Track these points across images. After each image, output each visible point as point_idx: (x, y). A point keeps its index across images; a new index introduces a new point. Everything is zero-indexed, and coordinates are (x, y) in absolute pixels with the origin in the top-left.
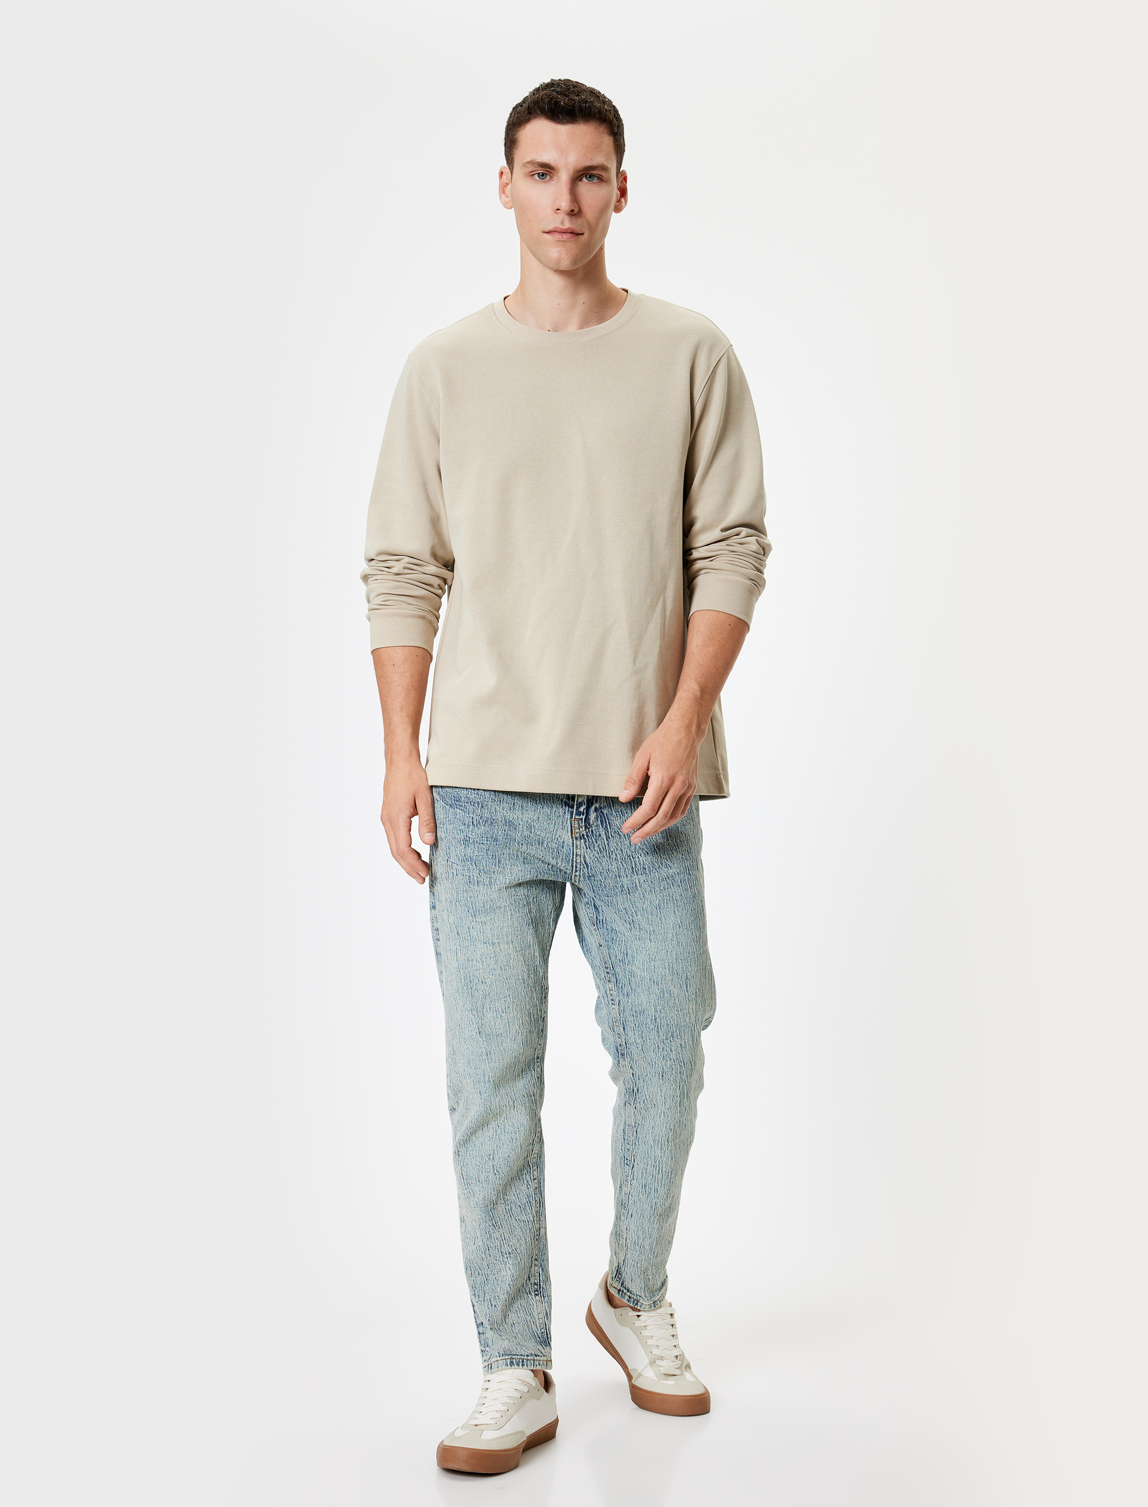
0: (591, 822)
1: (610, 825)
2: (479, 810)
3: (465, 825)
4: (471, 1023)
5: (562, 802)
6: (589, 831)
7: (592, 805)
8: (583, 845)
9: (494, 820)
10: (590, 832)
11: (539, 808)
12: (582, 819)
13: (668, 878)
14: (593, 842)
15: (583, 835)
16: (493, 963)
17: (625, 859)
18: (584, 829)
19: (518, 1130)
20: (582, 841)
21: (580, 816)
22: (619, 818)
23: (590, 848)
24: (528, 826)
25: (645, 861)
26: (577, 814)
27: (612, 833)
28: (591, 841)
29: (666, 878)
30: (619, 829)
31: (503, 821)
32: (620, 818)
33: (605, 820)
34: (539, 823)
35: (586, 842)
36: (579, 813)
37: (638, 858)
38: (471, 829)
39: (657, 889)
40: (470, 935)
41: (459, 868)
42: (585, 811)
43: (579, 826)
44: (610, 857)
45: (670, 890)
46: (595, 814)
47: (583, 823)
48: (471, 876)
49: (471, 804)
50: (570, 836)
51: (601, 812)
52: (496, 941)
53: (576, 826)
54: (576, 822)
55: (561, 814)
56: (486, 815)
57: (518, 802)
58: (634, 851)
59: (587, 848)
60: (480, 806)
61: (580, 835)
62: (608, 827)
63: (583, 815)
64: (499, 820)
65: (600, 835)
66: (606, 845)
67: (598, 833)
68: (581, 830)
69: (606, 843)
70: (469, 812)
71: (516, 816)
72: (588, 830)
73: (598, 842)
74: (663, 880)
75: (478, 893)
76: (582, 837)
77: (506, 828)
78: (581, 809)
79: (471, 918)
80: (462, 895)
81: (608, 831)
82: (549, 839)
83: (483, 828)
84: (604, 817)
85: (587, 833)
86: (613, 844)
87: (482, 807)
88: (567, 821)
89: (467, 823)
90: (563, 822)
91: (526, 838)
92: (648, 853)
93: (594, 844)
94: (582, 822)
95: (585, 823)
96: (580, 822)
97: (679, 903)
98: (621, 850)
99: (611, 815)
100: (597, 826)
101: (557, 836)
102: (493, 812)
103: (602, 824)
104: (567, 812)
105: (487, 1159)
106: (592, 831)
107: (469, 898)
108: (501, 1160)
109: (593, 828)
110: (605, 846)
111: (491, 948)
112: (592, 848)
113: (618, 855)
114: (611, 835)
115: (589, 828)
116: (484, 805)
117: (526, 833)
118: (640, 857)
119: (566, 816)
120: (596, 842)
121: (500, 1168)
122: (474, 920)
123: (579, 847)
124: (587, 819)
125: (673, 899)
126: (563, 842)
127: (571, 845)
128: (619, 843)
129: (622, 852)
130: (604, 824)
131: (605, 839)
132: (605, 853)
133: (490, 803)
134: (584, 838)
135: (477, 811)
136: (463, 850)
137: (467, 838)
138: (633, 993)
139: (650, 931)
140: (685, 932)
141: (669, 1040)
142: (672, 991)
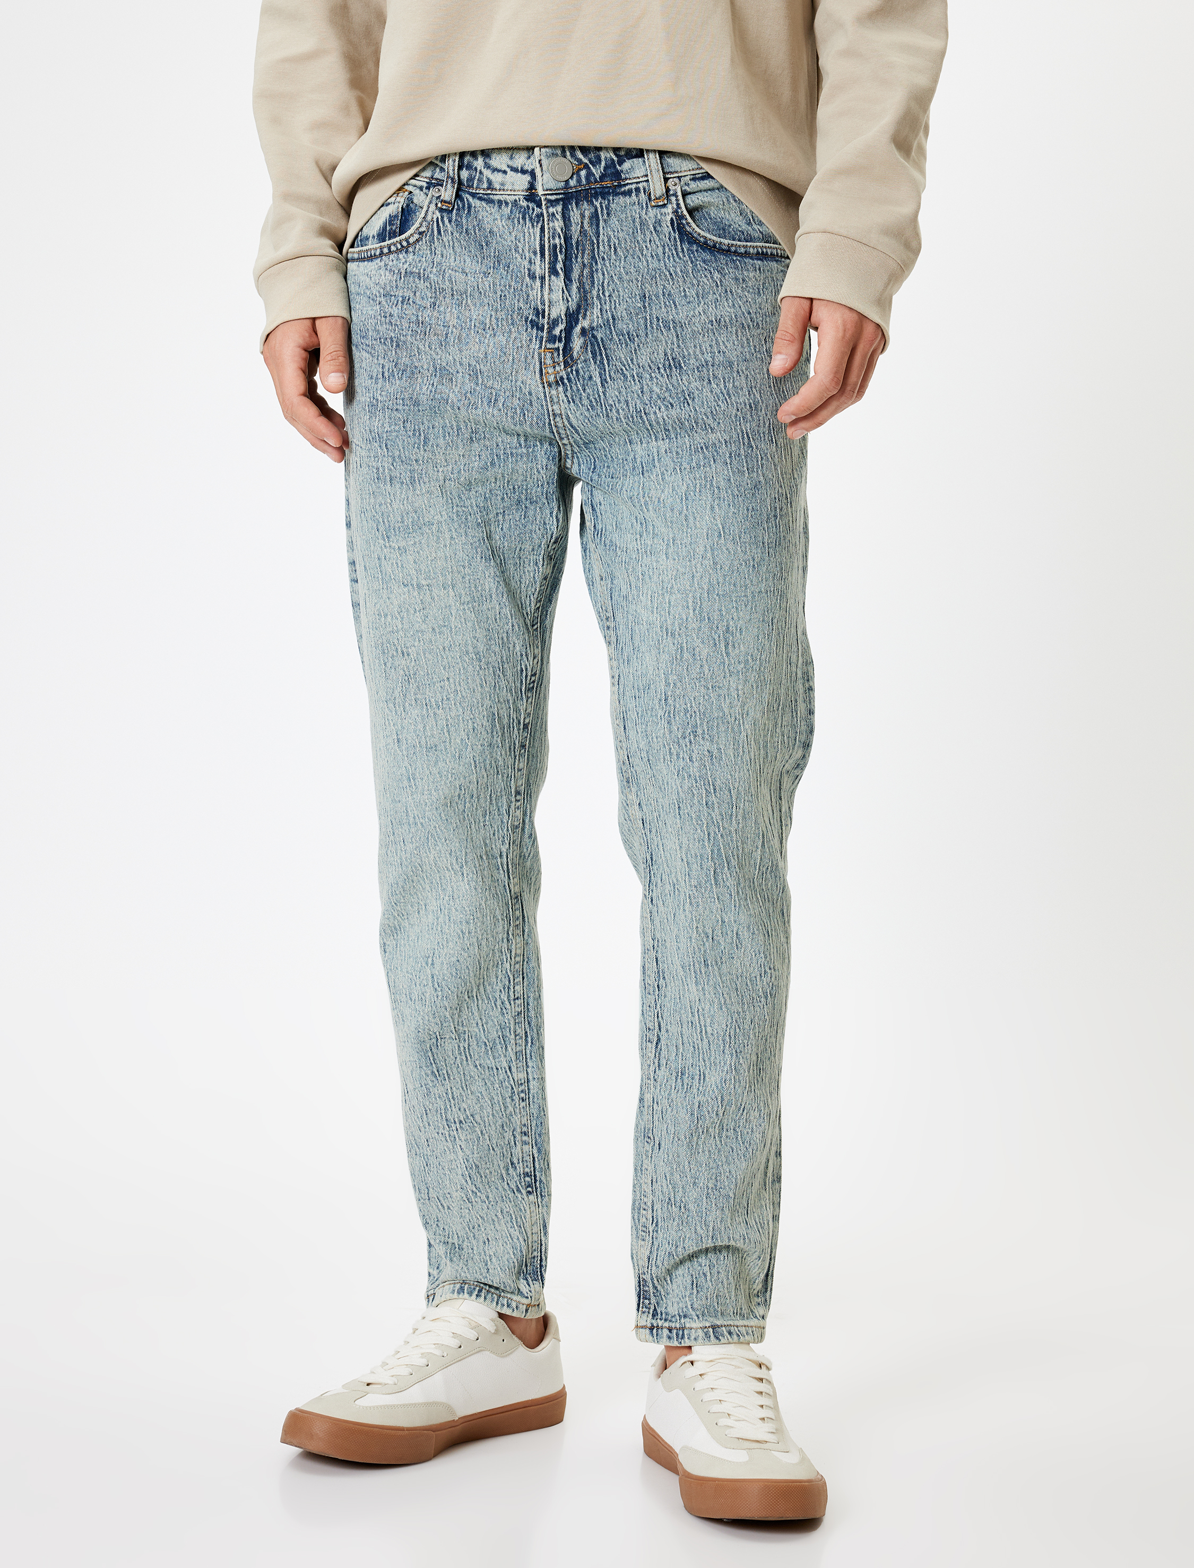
0: (575, 354)
1: (608, 360)
2: (394, 352)
4: (387, 723)
5: (526, 321)
6: (572, 370)
7: (577, 323)
8: (562, 396)
9: (416, 367)
10: (574, 372)
11: (488, 336)
12: (558, 349)
13: (707, 448)
14: (578, 390)
15: (562, 378)
16: (419, 620)
17: (632, 417)
18: (563, 367)
19: (472, 917)
20: (561, 389)
21: (554, 343)
22: (623, 346)
23: (574, 402)
24: (472, 373)
25: (666, 418)
26: (549, 341)
27: (612, 373)
28: (574, 388)
29: (702, 448)
30: (624, 366)
31: (432, 368)
32: (627, 345)
33: (600, 350)
34: (489, 364)
35: (567, 390)
36: (552, 339)
37: (655, 413)
38: (380, 385)
39: (685, 465)
41: (363, 453)
42: (563, 335)
43: (554, 362)
44: (608, 416)
45: (708, 469)
46: (582, 340)
47: (561, 356)
48: (381, 469)
49: (381, 342)
50: (539, 380)
51: (594, 336)
52: (424, 582)
53: (549, 361)
54: (549, 355)
55: (524, 343)
56: (405, 360)
57: (454, 330)
58: (647, 402)
59: (569, 402)
60: (394, 344)
61: (555, 377)
62: (605, 362)
63: (560, 341)
64: (425, 367)
65: (590, 378)
66: (601, 394)
67: (587, 373)
68: (558, 368)
69: (601, 390)
70: (378, 356)
71: (451, 358)
72: (569, 370)
73: (588, 391)
74: (696, 451)
75: (392, 497)
76: (559, 382)
77: (436, 380)
78: (557, 332)
79: (381, 542)
81: (605, 371)
82: (507, 393)
83: (398, 382)
84: (599, 345)
85: (568, 375)
86: (612, 393)
87: (398, 346)
88: (534, 353)
89: (375, 375)
90: (526, 357)
91: (468, 395)
92: (672, 406)
93: (581, 394)
94: (559, 355)
95: (564, 356)
96: (556, 355)
97: (723, 494)
98: (627, 402)
99: (611, 340)
100: (585, 361)
101: (519, 383)
102: (415, 355)
103: (594, 357)
104: (534, 339)
105: (424, 964)
106: (577, 371)
107: (377, 506)
108: (445, 966)
109: (580, 366)
110: (599, 396)
111: (416, 593)
112: (577, 401)
113: (621, 411)
114: (610, 376)
115: (572, 366)
116: (400, 343)
117: (469, 386)
118: (657, 411)
119: (532, 346)
120: (584, 390)
121: (444, 979)
122: (387, 544)
123: (556, 400)
124: (567, 350)
125: (712, 485)
126: (530, 394)
127: (543, 397)
128: (623, 391)
129: (628, 405)
130: (599, 358)
131: (599, 384)
132: (599, 410)
133: (409, 338)
134: (563, 383)
135: (389, 353)
137: (374, 401)
138: (635, 656)
139: (668, 540)
140: (730, 546)
141: (687, 740)
142: (697, 649)
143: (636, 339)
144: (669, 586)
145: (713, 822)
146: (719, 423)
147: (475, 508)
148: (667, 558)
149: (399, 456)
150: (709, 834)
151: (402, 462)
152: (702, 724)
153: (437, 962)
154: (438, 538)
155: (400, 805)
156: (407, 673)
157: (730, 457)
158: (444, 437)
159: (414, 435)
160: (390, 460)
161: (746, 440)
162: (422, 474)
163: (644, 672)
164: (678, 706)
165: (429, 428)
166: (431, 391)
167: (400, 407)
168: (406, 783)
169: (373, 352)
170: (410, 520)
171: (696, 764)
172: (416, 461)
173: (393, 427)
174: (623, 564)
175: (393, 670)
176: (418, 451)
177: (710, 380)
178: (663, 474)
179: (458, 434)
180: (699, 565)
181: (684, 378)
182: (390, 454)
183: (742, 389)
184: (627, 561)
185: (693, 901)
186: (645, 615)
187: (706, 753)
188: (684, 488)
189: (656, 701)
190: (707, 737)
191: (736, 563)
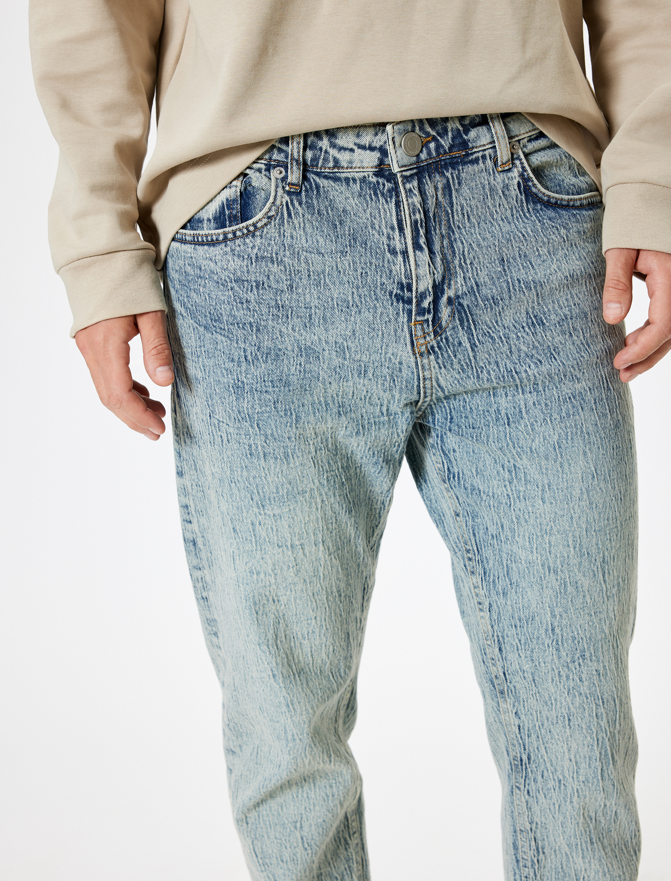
0: (444, 323)
1: (474, 324)
2: (254, 336)
3: (233, 361)
5: (391, 296)
6: (442, 339)
7: (443, 292)
8: (433, 363)
9: (280, 350)
10: (444, 340)
11: (353, 313)
12: (427, 321)
13: (574, 397)
14: (449, 357)
15: (432, 347)
16: (292, 574)
17: (503, 377)
18: (433, 336)
20: (432, 357)
21: (424, 315)
22: (489, 310)
23: (445, 367)
24: (339, 350)
25: (537, 375)
26: (418, 314)
27: (480, 337)
28: (446, 355)
29: (570, 398)
30: (490, 328)
31: (296, 349)
32: (492, 309)
33: (467, 316)
34: (357, 341)
35: (438, 358)
36: (421, 312)
37: (526, 371)
38: (243, 368)
39: (555, 416)
40: (254, 535)
42: (432, 307)
43: (424, 333)
44: (478, 377)
45: (577, 417)
46: (449, 309)
47: (431, 326)
48: (253, 446)
49: (239, 327)
50: (410, 352)
51: (460, 304)
52: (297, 543)
53: (420, 333)
54: (419, 327)
55: (391, 317)
56: (267, 343)
57: (317, 311)
58: (517, 361)
59: (440, 368)
60: (254, 329)
61: (427, 347)
62: (472, 327)
63: (429, 312)
64: (289, 349)
65: (460, 344)
66: (472, 358)
67: (456, 340)
68: (428, 339)
69: (471, 354)
70: (237, 340)
71: (316, 338)
72: (439, 338)
73: (459, 356)
74: (565, 401)
75: (267, 471)
76: (431, 350)
77: (303, 360)
78: (425, 304)
79: (256, 510)
80: (240, 473)
81: (473, 335)
82: (376, 364)
83: (263, 365)
84: (465, 312)
85: (438, 343)
86: (482, 356)
87: (258, 330)
88: (403, 326)
89: (236, 359)
90: (396, 331)
91: (338, 369)
92: (541, 362)
93: (452, 360)
94: (428, 326)
95: (433, 326)
96: (425, 326)
97: (593, 438)
98: (497, 363)
99: (476, 306)
100: (454, 328)
101: (389, 355)
102: (277, 338)
103: (462, 324)
104: (401, 313)
105: (293, 829)
106: (447, 339)
107: (251, 479)
108: (313, 828)
109: (448, 333)
110: (470, 360)
111: (290, 553)
112: (449, 366)
113: (491, 372)
114: (478, 340)
115: (441, 335)
116: (261, 328)
117: (337, 361)
118: (528, 369)
119: (400, 319)
120: (455, 356)
121: (312, 839)
122: (262, 512)
123: (427, 367)
124: (436, 320)
125: (582, 432)
126: (401, 363)
127: (414, 366)
128: (493, 353)
129: (498, 366)
130: (466, 324)
131: (469, 349)
132: (470, 372)
133: (270, 322)
134: (434, 352)
135: (250, 338)
136: (235, 403)
137: (240, 383)
138: (513, 590)
139: (543, 486)
140: (602, 485)
141: (576, 663)
142: (580, 582)
143: (500, 302)
144: (548, 528)
145: (602, 730)
146: (584, 373)
147: (340, 470)
148: (544, 502)
149: (272, 435)
150: (598, 740)
151: (275, 439)
152: (589, 647)
153: (306, 825)
154: (311, 504)
155: (278, 725)
156: (277, 616)
157: (595, 403)
158: (314, 413)
159: (286, 415)
160: (263, 438)
161: (605, 385)
162: (295, 449)
163: (526, 605)
164: (565, 634)
165: (299, 406)
166: (300, 371)
167: (270, 389)
168: (284, 709)
169: (230, 336)
170: (285, 491)
171: (586, 683)
172: (289, 438)
173: (264, 408)
174: (492, 508)
175: (265, 616)
176: (290, 429)
177: (571, 333)
178: (532, 425)
179: (327, 410)
180: (576, 507)
181: (548, 334)
182: (262, 432)
183: (597, 337)
184: (496, 505)
185: (581, 794)
186: (522, 555)
187: (594, 672)
188: (556, 437)
189: (542, 631)
190: (594, 658)
191: (607, 499)
